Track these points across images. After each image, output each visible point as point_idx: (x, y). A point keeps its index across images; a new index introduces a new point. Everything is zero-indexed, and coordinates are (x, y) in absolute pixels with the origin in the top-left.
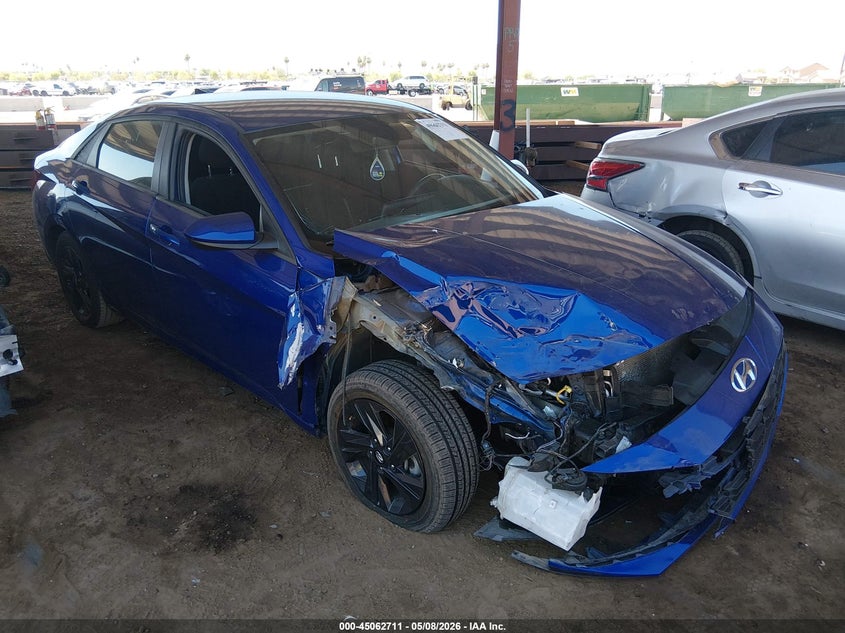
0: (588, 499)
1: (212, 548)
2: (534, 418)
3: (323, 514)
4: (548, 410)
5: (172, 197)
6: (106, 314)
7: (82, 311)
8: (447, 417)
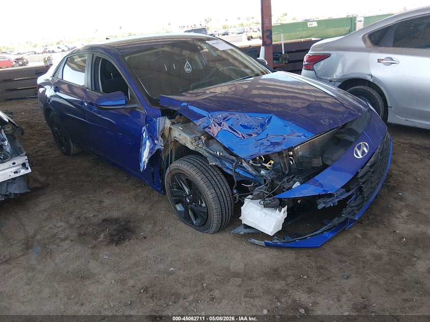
0: (280, 211)
1: (114, 244)
2: (255, 176)
3: (165, 228)
4: (263, 172)
5: (93, 89)
6: (73, 149)
7: (63, 148)
8: (215, 178)
